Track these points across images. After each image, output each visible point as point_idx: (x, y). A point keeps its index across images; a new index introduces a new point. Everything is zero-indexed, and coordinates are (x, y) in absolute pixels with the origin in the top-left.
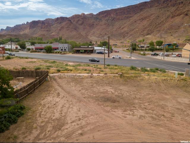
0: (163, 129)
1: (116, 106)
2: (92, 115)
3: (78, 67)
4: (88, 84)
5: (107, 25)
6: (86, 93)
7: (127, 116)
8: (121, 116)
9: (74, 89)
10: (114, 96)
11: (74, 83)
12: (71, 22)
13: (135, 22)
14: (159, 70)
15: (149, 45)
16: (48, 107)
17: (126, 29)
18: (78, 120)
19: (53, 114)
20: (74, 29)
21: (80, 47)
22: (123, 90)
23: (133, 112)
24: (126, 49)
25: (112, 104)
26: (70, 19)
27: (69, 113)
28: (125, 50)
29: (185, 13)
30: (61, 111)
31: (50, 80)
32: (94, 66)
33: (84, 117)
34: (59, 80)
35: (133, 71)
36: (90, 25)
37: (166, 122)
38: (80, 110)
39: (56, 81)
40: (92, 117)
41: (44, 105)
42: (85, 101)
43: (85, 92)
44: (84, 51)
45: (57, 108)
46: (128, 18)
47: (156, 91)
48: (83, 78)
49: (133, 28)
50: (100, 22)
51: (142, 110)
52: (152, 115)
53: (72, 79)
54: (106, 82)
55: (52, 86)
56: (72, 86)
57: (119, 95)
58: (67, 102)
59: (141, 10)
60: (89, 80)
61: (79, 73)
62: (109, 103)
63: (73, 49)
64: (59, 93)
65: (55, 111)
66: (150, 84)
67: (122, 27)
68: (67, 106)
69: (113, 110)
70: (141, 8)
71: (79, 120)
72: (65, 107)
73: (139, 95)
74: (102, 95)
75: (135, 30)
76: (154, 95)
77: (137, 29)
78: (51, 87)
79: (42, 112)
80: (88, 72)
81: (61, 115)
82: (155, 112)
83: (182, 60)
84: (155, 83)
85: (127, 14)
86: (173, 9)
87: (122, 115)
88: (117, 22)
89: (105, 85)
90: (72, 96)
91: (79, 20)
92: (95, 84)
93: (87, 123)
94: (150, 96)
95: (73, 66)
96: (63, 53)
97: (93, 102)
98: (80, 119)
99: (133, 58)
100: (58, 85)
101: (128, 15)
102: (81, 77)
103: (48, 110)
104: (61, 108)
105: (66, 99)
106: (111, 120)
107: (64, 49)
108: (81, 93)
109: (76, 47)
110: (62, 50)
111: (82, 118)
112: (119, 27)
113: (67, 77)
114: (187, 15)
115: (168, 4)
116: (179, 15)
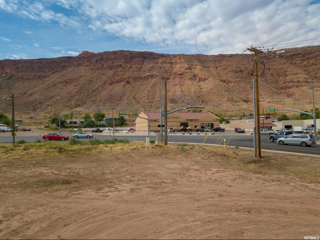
0: (176, 195)
1: (76, 188)
2: (29, 209)
8: (96, 197)
10: (62, 177)
13: (54, 85)
17: (37, 96)
23: (114, 187)
25: (66, 186)
28: (43, 128)
29: (126, 80)
35: (77, 147)
37: (172, 187)
40: (32, 211)
46: (39, 77)
49: (51, 96)
51: (128, 183)
52: (146, 185)
57: (71, 174)
59: (63, 68)
62: (58, 187)
67: (30, 92)
69: (74, 193)
70: (62, 65)
74: (33, 180)
75: (54, 99)
76: (131, 167)
77: (59, 98)
82: (148, 182)
84: (123, 154)
85: (37, 72)
86: (110, 73)
88: (18, 84)
89: (32, 166)
92: (6, 168)
94: (126, 168)
97: (17, 191)
101: (40, 74)
106: (80, 205)
111: (7, 219)
112: (23, 92)
114: (128, 82)
115: (103, 65)
116: (119, 82)
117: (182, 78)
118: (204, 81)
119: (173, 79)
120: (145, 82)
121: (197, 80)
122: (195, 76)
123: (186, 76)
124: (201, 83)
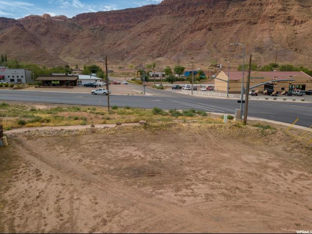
0: (249, 213)
1: (159, 183)
2: (124, 208)
3: (60, 114)
4: (90, 146)
5: (92, 37)
6: (93, 164)
7: (186, 198)
8: (176, 202)
9: (67, 158)
10: (147, 164)
11: (62, 147)
12: (24, 29)
13: (139, 35)
14: (196, 112)
15: (164, 73)
16: (26, 206)
17: (124, 46)
18: (102, 224)
19: (43, 221)
20: (30, 41)
21: (51, 75)
22: (156, 151)
23: (190, 189)
24: (130, 78)
25: (151, 179)
26: (22, 23)
27: (75, 211)
28: (130, 80)
29: (208, 27)
30: (58, 209)
31: (9, 144)
32: (89, 109)
33: (112, 214)
34: (29, 143)
35: (159, 117)
36: (62, 36)
37: (246, 199)
38: (97, 201)
39: (23, 146)
40: (126, 212)
41: (14, 202)
42: (100, 180)
43: (91, 162)
44: (59, 82)
45: (46, 203)
46: (126, 28)
47: (206, 147)
48: (77, 135)
49: (136, 45)
50: (80, 33)
51: (203, 184)
52: (220, 190)
53: (56, 138)
54: (122, 138)
55: (16, 157)
56: (61, 153)
57: (154, 160)
58: (64, 189)
59: (147, 17)
60: (91, 138)
61: (66, 125)
62: (144, 179)
63: (38, 79)
64: (37, 170)
65: (44, 212)
66: (193, 136)
67: (118, 43)
68: (67, 196)
69: (157, 191)
70: (146, 14)
71: (105, 224)
72: (63, 199)
73: (184, 156)
74: (125, 165)
75: (139, 49)
76: (207, 155)
77: (143, 47)
78: (14, 159)
79: (14, 219)
80: (81, 121)
81: (62, 220)
82: (223, 185)
83: (217, 96)
84: (200, 134)
85: (124, 22)
86: (192, 20)
87: (176, 198)
88: (109, 34)
89: (124, 144)
90: (68, 173)
91: (39, 26)
92: (105, 145)
93: (123, 226)
94: (202, 156)
95: (49, 112)
96: (15, 86)
97: (115, 180)
98: (105, 222)
99: (147, 94)
100: (29, 154)
101: (127, 24)
102: (73, 133)
103: (26, 214)
104: (56, 203)
105: (57, 180)
106: (162, 211)
107: (18, 80)
108: (85, 165)
109: (43, 75)
110: (12, 80)
111: (109, 219)
112: (113, 43)
113: (43, 135)
114: (210, 30)
115: (184, 12)
116: (200, 29)
117: (273, 21)
118: (301, 24)
119: (262, 23)
120: (229, 28)
121: (292, 24)
122: (289, 18)
123: (278, 19)
124: (297, 27)
